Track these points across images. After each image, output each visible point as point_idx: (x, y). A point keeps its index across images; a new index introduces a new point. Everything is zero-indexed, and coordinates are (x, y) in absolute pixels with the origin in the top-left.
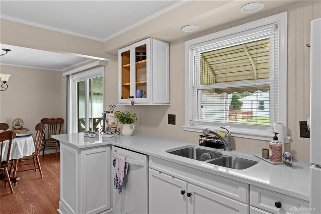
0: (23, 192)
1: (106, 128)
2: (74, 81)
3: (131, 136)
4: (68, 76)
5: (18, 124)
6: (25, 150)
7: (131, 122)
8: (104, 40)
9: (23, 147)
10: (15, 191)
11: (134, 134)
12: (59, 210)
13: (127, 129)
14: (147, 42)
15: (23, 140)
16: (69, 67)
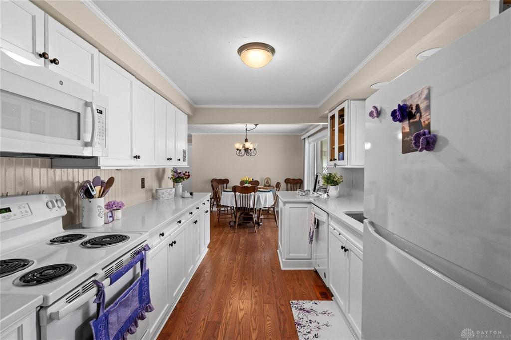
0: (262, 234)
1: (317, 188)
2: (310, 143)
3: (337, 197)
4: (305, 139)
5: (268, 182)
6: (266, 201)
7: (337, 184)
8: (318, 106)
9: (264, 199)
10: (259, 231)
11: (340, 196)
12: (278, 250)
13: (333, 190)
14: (345, 105)
15: (264, 194)
16: (307, 131)
